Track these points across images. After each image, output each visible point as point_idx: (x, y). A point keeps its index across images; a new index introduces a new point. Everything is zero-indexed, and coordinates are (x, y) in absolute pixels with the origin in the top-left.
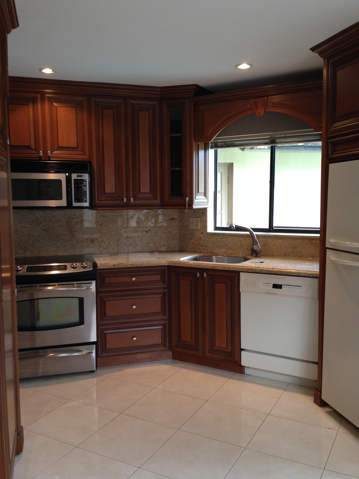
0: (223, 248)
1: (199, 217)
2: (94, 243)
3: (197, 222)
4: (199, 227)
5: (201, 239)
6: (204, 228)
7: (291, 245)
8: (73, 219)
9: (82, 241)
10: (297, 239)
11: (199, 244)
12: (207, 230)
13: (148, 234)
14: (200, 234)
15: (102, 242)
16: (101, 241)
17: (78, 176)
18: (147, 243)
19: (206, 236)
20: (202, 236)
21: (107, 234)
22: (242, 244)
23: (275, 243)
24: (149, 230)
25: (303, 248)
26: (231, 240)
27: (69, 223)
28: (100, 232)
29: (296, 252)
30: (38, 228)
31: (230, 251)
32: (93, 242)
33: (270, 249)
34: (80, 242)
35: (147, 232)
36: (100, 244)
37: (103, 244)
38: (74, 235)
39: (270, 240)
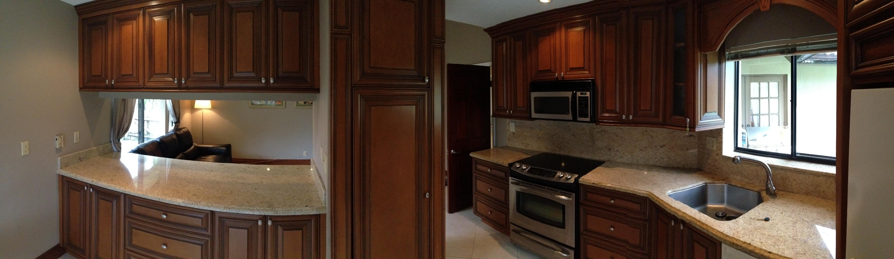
0: (738, 175)
1: (715, 138)
2: (610, 152)
3: (713, 142)
4: (715, 148)
5: (716, 161)
6: (720, 150)
7: (813, 182)
8: (595, 129)
9: (601, 149)
10: (819, 176)
11: (715, 166)
12: (722, 153)
13: (662, 149)
14: (716, 155)
15: (617, 152)
16: (617, 150)
17: (581, 94)
18: (661, 158)
19: (721, 159)
20: (717, 157)
21: (622, 145)
22: (758, 174)
23: (795, 177)
24: (664, 145)
25: (828, 188)
26: (747, 168)
27: (591, 132)
28: (616, 143)
29: (819, 191)
30: (569, 133)
31: (746, 180)
32: (610, 150)
33: (790, 184)
34: (600, 149)
35: (662, 147)
36: (616, 153)
37: (618, 153)
38: (595, 142)
39: (789, 173)
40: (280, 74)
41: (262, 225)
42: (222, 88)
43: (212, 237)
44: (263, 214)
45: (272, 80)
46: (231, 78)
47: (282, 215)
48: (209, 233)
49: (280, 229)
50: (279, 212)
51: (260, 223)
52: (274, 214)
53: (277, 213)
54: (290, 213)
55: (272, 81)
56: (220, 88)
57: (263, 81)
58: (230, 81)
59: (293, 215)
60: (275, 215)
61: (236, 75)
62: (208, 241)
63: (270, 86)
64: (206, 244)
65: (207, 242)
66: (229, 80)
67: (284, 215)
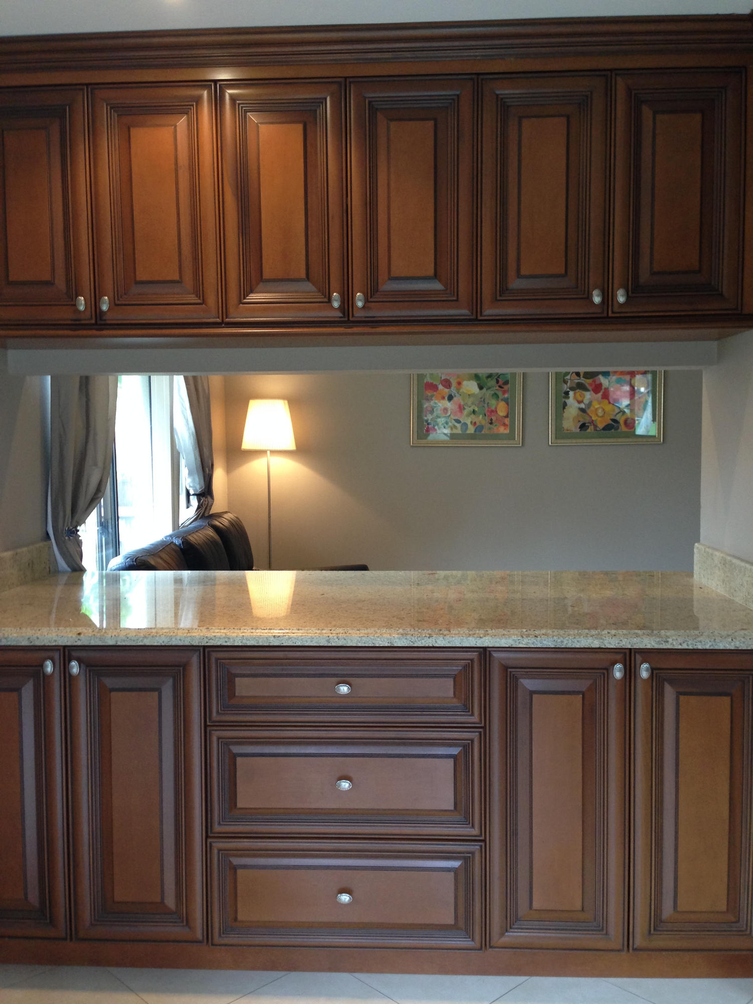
40: (644, 277)
41: (622, 679)
42: (476, 319)
43: (484, 729)
44: (629, 647)
45: (622, 296)
46: (502, 292)
47: (680, 647)
48: (475, 719)
49: (669, 692)
50: (670, 640)
51: (618, 672)
52: (659, 643)
53: (667, 642)
54: (701, 642)
55: (621, 299)
56: (470, 320)
57: (597, 299)
58: (499, 300)
59: (707, 647)
60: (661, 647)
61: (515, 284)
62: (472, 741)
63: (613, 312)
64: (466, 755)
65: (467, 748)
66: (498, 298)
67: (685, 646)
